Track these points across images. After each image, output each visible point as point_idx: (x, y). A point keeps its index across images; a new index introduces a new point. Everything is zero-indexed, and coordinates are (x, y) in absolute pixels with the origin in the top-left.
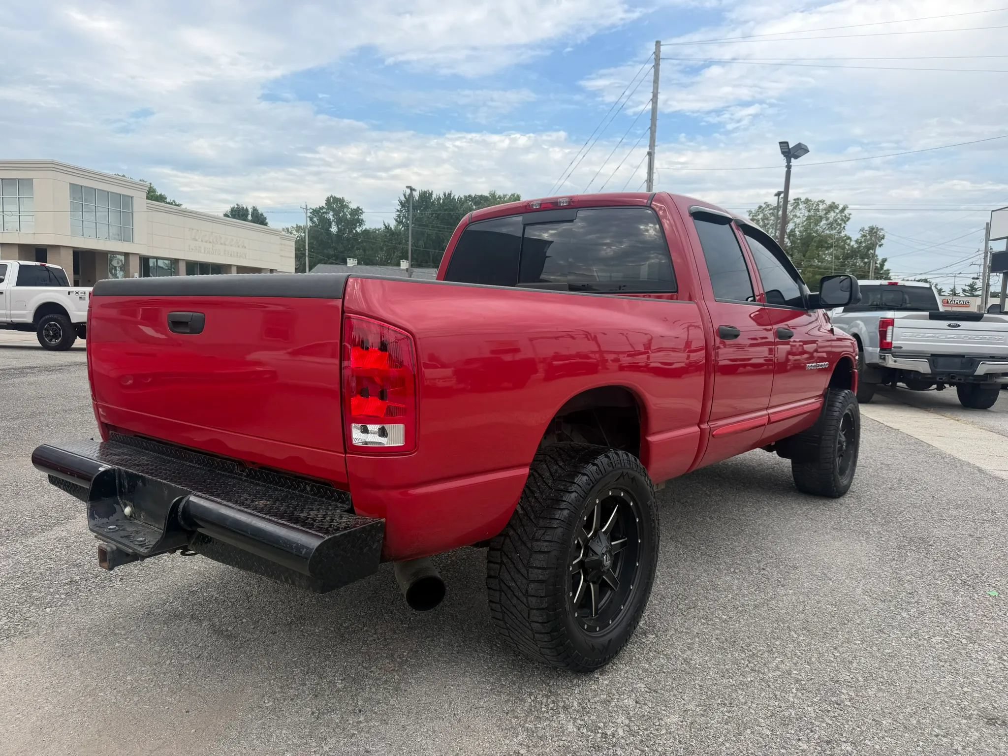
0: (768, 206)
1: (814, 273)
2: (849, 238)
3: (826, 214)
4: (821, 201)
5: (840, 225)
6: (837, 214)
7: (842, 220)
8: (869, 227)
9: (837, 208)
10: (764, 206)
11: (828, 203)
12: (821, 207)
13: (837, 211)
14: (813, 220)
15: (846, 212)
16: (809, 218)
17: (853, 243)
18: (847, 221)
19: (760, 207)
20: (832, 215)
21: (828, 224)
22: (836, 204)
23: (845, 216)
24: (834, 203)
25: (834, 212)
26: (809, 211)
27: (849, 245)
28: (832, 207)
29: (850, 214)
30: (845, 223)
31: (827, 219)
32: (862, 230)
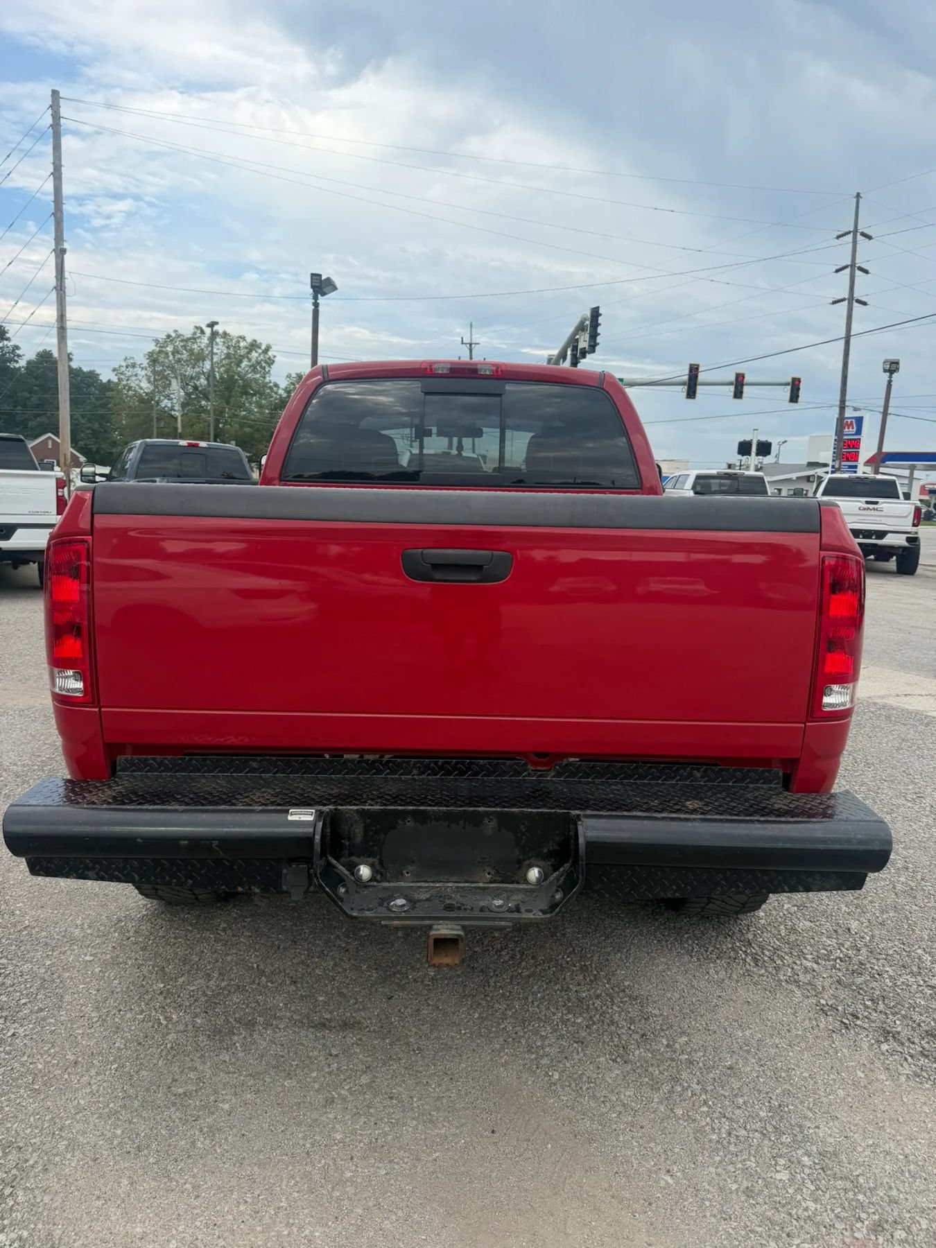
0: (179, 336)
1: (242, 426)
2: (276, 385)
3: (248, 353)
4: (241, 337)
5: (264, 368)
6: (260, 354)
7: (266, 362)
8: (297, 374)
9: (260, 348)
10: (173, 335)
11: (249, 340)
12: (242, 344)
13: (260, 351)
14: (234, 358)
15: (270, 353)
16: (228, 356)
17: (281, 392)
18: (272, 364)
19: (169, 336)
20: (254, 355)
21: (250, 367)
22: (258, 342)
23: (269, 358)
24: (255, 341)
25: (256, 352)
26: (228, 348)
27: (276, 393)
28: (254, 346)
29: (275, 356)
30: (269, 366)
31: (250, 360)
32: (289, 376)
